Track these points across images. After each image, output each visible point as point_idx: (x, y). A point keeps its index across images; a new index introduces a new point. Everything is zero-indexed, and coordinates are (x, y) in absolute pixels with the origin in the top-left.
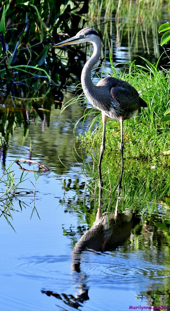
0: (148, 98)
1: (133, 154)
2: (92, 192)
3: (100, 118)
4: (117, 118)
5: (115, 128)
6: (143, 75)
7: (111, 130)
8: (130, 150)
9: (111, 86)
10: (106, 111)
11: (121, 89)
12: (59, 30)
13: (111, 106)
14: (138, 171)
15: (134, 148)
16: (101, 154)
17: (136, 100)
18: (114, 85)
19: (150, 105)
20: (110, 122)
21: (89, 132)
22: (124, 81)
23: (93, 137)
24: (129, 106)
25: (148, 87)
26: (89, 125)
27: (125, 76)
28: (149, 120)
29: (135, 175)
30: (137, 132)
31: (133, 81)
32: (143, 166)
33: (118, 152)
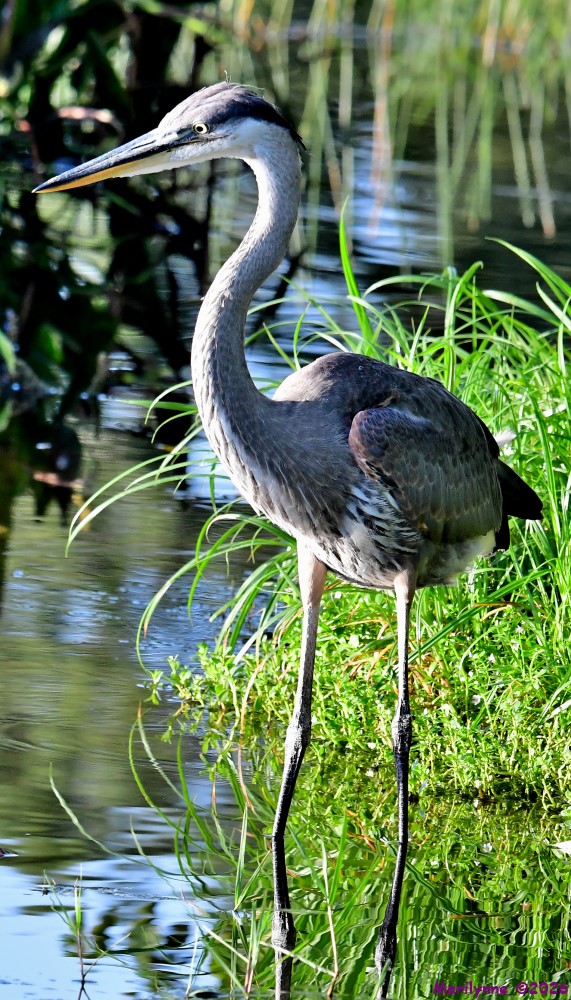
0: (546, 471)
1: (460, 772)
2: (233, 976)
3: (282, 575)
4: (379, 574)
5: (365, 628)
6: (520, 343)
7: (342, 640)
8: (443, 749)
9: (352, 404)
10: (323, 537)
11: (407, 420)
12: (62, 93)
13: (352, 509)
14: (484, 868)
15: (465, 740)
16: (287, 770)
17: (484, 480)
18: (370, 401)
19: (554, 507)
20: (338, 595)
21: (222, 649)
22: (418, 373)
23: (240, 678)
24: (448, 512)
25: (548, 413)
26: (222, 610)
27: (419, 350)
28: (548, 589)
29: (469, 888)
30: (483, 653)
31: (468, 374)
32: (512, 839)
33: (377, 762)
